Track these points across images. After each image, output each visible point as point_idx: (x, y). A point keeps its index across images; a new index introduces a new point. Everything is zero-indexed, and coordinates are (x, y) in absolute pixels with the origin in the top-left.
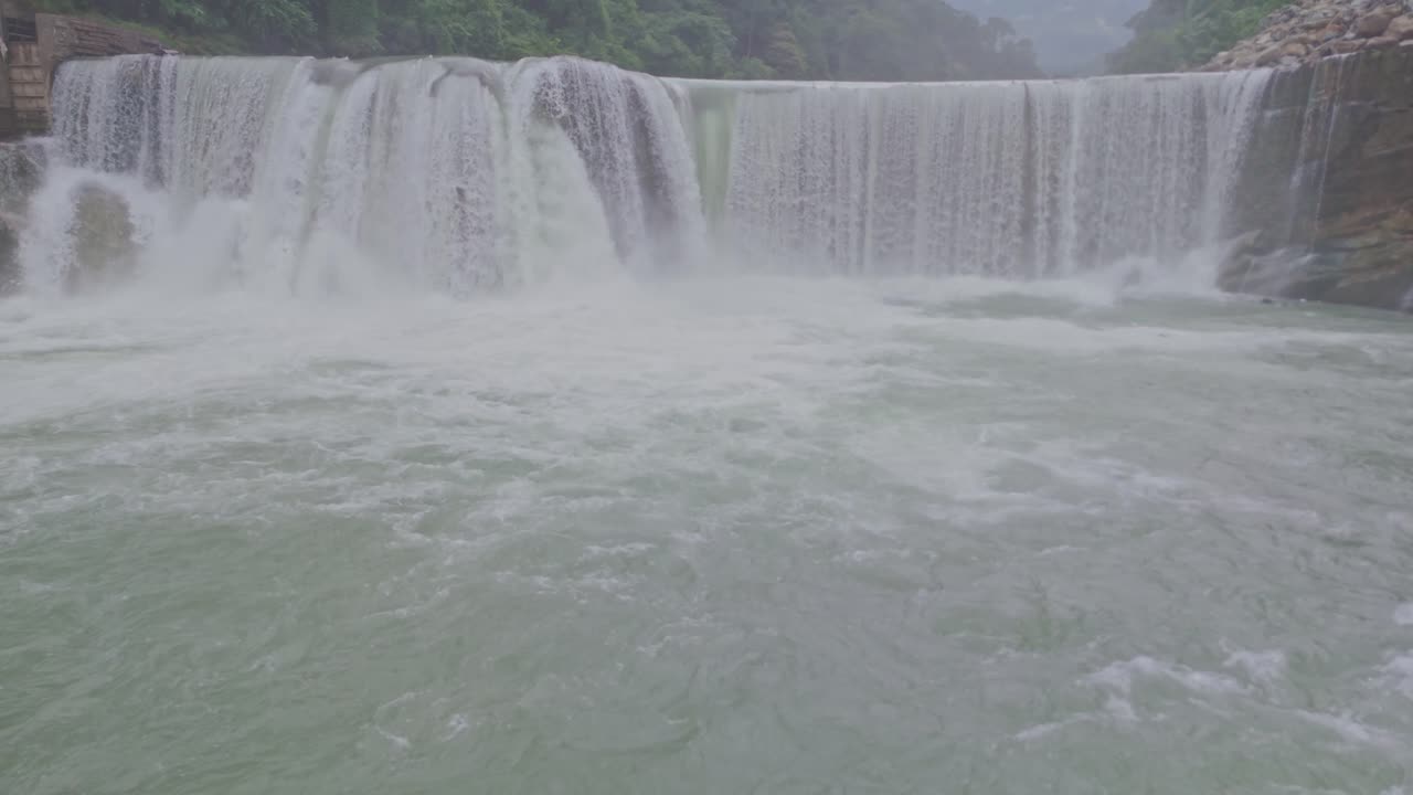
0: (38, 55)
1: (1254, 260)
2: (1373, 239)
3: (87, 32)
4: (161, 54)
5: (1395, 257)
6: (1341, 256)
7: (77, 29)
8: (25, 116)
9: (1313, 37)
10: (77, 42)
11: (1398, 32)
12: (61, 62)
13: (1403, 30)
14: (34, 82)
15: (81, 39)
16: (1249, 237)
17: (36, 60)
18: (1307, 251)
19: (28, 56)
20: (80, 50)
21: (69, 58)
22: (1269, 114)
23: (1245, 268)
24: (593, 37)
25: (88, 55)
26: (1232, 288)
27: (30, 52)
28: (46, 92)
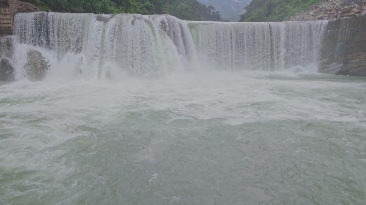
0: (9, 11)
1: (328, 66)
2: (358, 60)
3: (22, 5)
4: (48, 11)
5: (364, 64)
6: (350, 64)
7: (19, 4)
8: (4, 29)
9: (329, 13)
10: (19, 8)
11: (355, 12)
12: (16, 13)
13: (356, 11)
14: (7, 19)
15: (20, 7)
16: (325, 60)
17: (7, 13)
18: (340, 64)
19: (5, 11)
20: (20, 10)
21: (18, 12)
22: (328, 31)
23: (325, 67)
24: (128, 8)
25: (22, 11)
26: (322, 72)
27: (6, 10)
28: (12, 22)
